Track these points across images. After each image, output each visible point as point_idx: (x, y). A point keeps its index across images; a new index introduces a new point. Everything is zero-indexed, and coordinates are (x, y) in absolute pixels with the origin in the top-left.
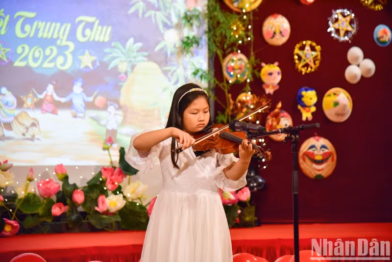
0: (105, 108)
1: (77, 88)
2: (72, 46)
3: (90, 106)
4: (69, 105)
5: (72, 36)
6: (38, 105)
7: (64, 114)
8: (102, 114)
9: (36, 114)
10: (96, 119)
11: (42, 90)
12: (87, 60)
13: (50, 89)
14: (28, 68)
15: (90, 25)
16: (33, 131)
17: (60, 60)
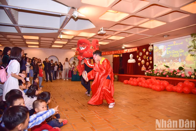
0: (183, 61)
1: (180, 59)
2: (179, 53)
3: (181, 61)
4: (179, 61)
5: (179, 52)
6: (175, 61)
7: (178, 62)
8: (183, 62)
9: (175, 63)
10: (182, 63)
11: (175, 59)
12: (181, 55)
13: (176, 59)
14: (174, 57)
15: (181, 50)
16: (174, 65)
17: (177, 55)
